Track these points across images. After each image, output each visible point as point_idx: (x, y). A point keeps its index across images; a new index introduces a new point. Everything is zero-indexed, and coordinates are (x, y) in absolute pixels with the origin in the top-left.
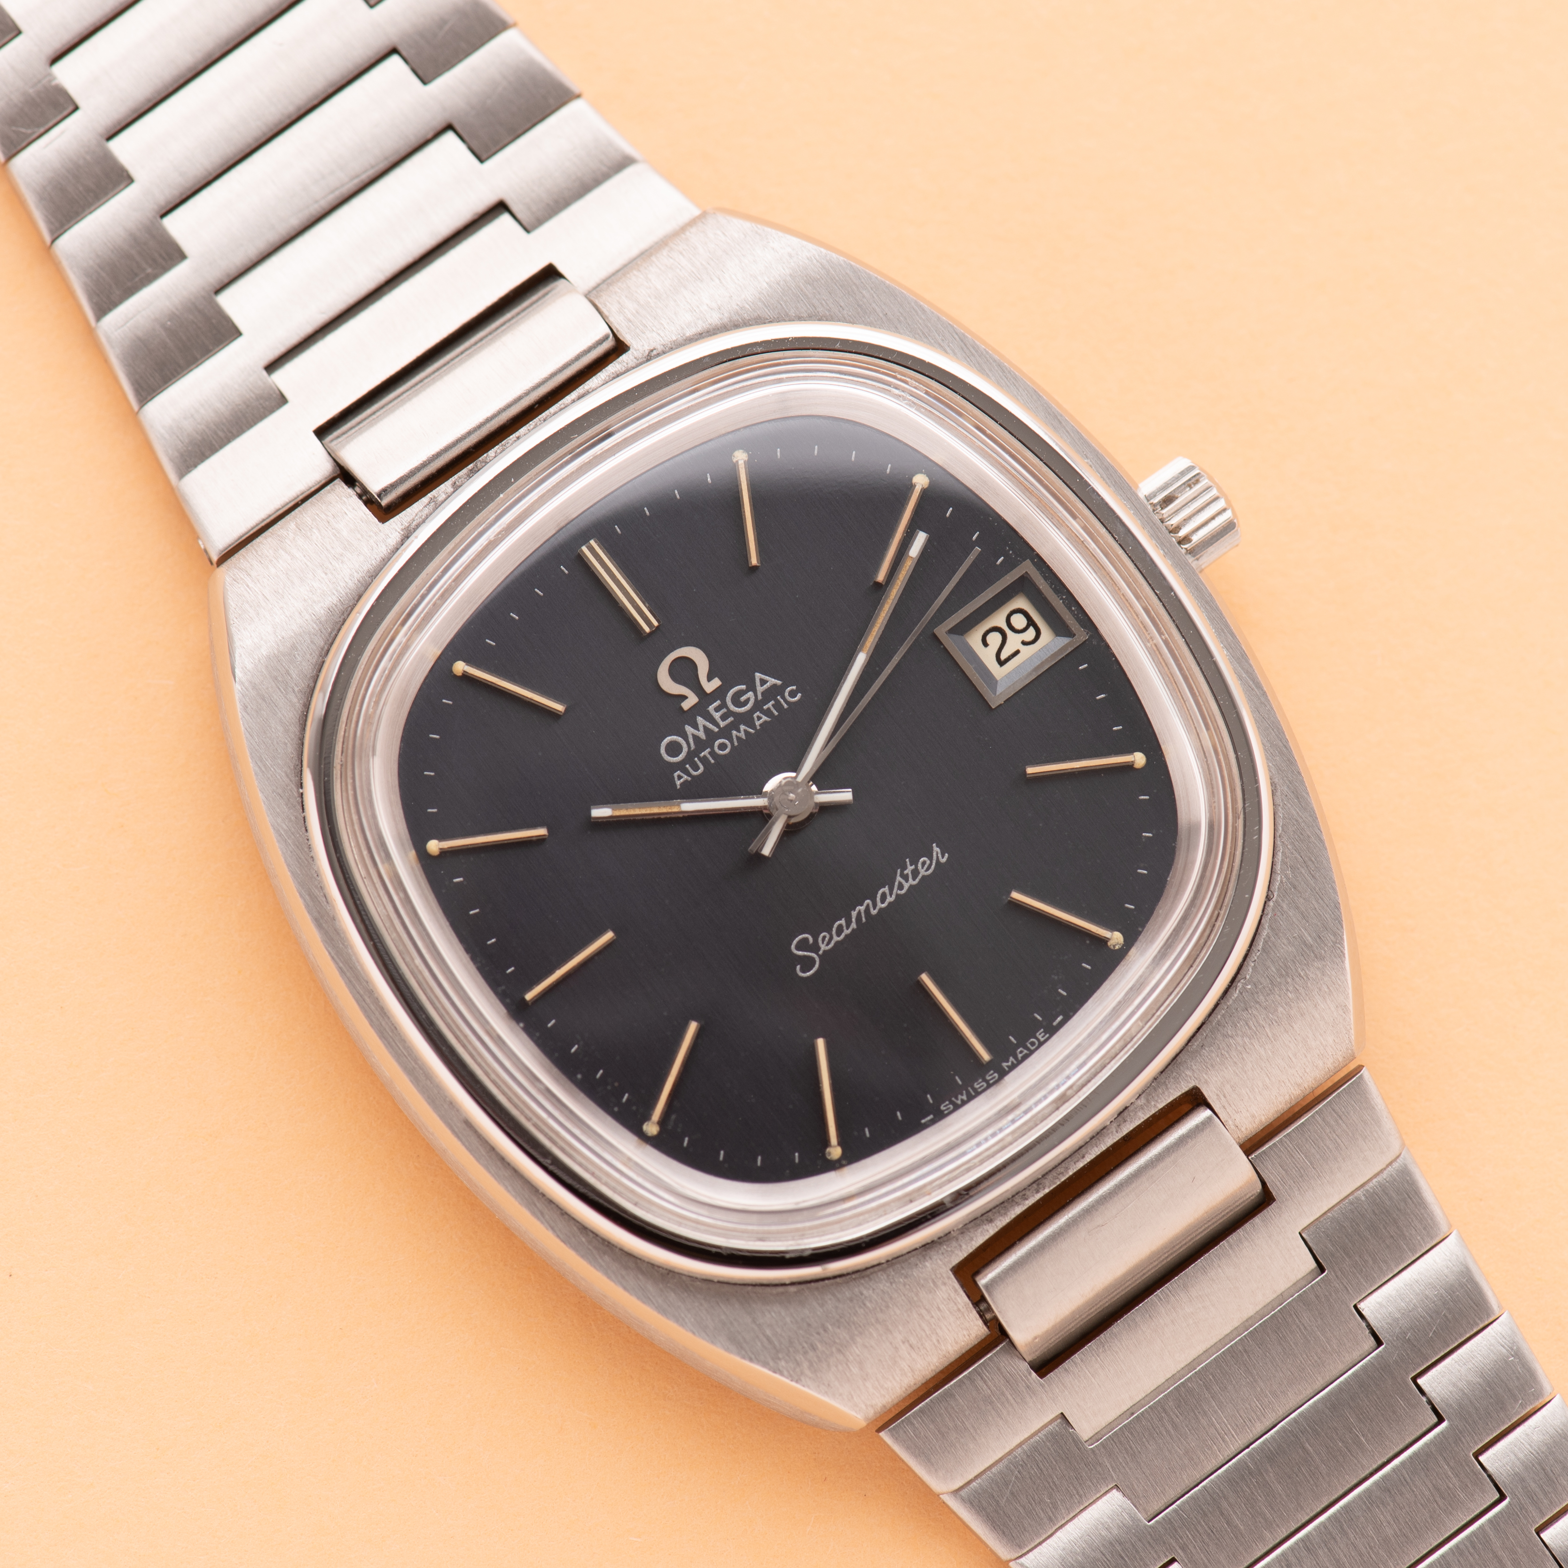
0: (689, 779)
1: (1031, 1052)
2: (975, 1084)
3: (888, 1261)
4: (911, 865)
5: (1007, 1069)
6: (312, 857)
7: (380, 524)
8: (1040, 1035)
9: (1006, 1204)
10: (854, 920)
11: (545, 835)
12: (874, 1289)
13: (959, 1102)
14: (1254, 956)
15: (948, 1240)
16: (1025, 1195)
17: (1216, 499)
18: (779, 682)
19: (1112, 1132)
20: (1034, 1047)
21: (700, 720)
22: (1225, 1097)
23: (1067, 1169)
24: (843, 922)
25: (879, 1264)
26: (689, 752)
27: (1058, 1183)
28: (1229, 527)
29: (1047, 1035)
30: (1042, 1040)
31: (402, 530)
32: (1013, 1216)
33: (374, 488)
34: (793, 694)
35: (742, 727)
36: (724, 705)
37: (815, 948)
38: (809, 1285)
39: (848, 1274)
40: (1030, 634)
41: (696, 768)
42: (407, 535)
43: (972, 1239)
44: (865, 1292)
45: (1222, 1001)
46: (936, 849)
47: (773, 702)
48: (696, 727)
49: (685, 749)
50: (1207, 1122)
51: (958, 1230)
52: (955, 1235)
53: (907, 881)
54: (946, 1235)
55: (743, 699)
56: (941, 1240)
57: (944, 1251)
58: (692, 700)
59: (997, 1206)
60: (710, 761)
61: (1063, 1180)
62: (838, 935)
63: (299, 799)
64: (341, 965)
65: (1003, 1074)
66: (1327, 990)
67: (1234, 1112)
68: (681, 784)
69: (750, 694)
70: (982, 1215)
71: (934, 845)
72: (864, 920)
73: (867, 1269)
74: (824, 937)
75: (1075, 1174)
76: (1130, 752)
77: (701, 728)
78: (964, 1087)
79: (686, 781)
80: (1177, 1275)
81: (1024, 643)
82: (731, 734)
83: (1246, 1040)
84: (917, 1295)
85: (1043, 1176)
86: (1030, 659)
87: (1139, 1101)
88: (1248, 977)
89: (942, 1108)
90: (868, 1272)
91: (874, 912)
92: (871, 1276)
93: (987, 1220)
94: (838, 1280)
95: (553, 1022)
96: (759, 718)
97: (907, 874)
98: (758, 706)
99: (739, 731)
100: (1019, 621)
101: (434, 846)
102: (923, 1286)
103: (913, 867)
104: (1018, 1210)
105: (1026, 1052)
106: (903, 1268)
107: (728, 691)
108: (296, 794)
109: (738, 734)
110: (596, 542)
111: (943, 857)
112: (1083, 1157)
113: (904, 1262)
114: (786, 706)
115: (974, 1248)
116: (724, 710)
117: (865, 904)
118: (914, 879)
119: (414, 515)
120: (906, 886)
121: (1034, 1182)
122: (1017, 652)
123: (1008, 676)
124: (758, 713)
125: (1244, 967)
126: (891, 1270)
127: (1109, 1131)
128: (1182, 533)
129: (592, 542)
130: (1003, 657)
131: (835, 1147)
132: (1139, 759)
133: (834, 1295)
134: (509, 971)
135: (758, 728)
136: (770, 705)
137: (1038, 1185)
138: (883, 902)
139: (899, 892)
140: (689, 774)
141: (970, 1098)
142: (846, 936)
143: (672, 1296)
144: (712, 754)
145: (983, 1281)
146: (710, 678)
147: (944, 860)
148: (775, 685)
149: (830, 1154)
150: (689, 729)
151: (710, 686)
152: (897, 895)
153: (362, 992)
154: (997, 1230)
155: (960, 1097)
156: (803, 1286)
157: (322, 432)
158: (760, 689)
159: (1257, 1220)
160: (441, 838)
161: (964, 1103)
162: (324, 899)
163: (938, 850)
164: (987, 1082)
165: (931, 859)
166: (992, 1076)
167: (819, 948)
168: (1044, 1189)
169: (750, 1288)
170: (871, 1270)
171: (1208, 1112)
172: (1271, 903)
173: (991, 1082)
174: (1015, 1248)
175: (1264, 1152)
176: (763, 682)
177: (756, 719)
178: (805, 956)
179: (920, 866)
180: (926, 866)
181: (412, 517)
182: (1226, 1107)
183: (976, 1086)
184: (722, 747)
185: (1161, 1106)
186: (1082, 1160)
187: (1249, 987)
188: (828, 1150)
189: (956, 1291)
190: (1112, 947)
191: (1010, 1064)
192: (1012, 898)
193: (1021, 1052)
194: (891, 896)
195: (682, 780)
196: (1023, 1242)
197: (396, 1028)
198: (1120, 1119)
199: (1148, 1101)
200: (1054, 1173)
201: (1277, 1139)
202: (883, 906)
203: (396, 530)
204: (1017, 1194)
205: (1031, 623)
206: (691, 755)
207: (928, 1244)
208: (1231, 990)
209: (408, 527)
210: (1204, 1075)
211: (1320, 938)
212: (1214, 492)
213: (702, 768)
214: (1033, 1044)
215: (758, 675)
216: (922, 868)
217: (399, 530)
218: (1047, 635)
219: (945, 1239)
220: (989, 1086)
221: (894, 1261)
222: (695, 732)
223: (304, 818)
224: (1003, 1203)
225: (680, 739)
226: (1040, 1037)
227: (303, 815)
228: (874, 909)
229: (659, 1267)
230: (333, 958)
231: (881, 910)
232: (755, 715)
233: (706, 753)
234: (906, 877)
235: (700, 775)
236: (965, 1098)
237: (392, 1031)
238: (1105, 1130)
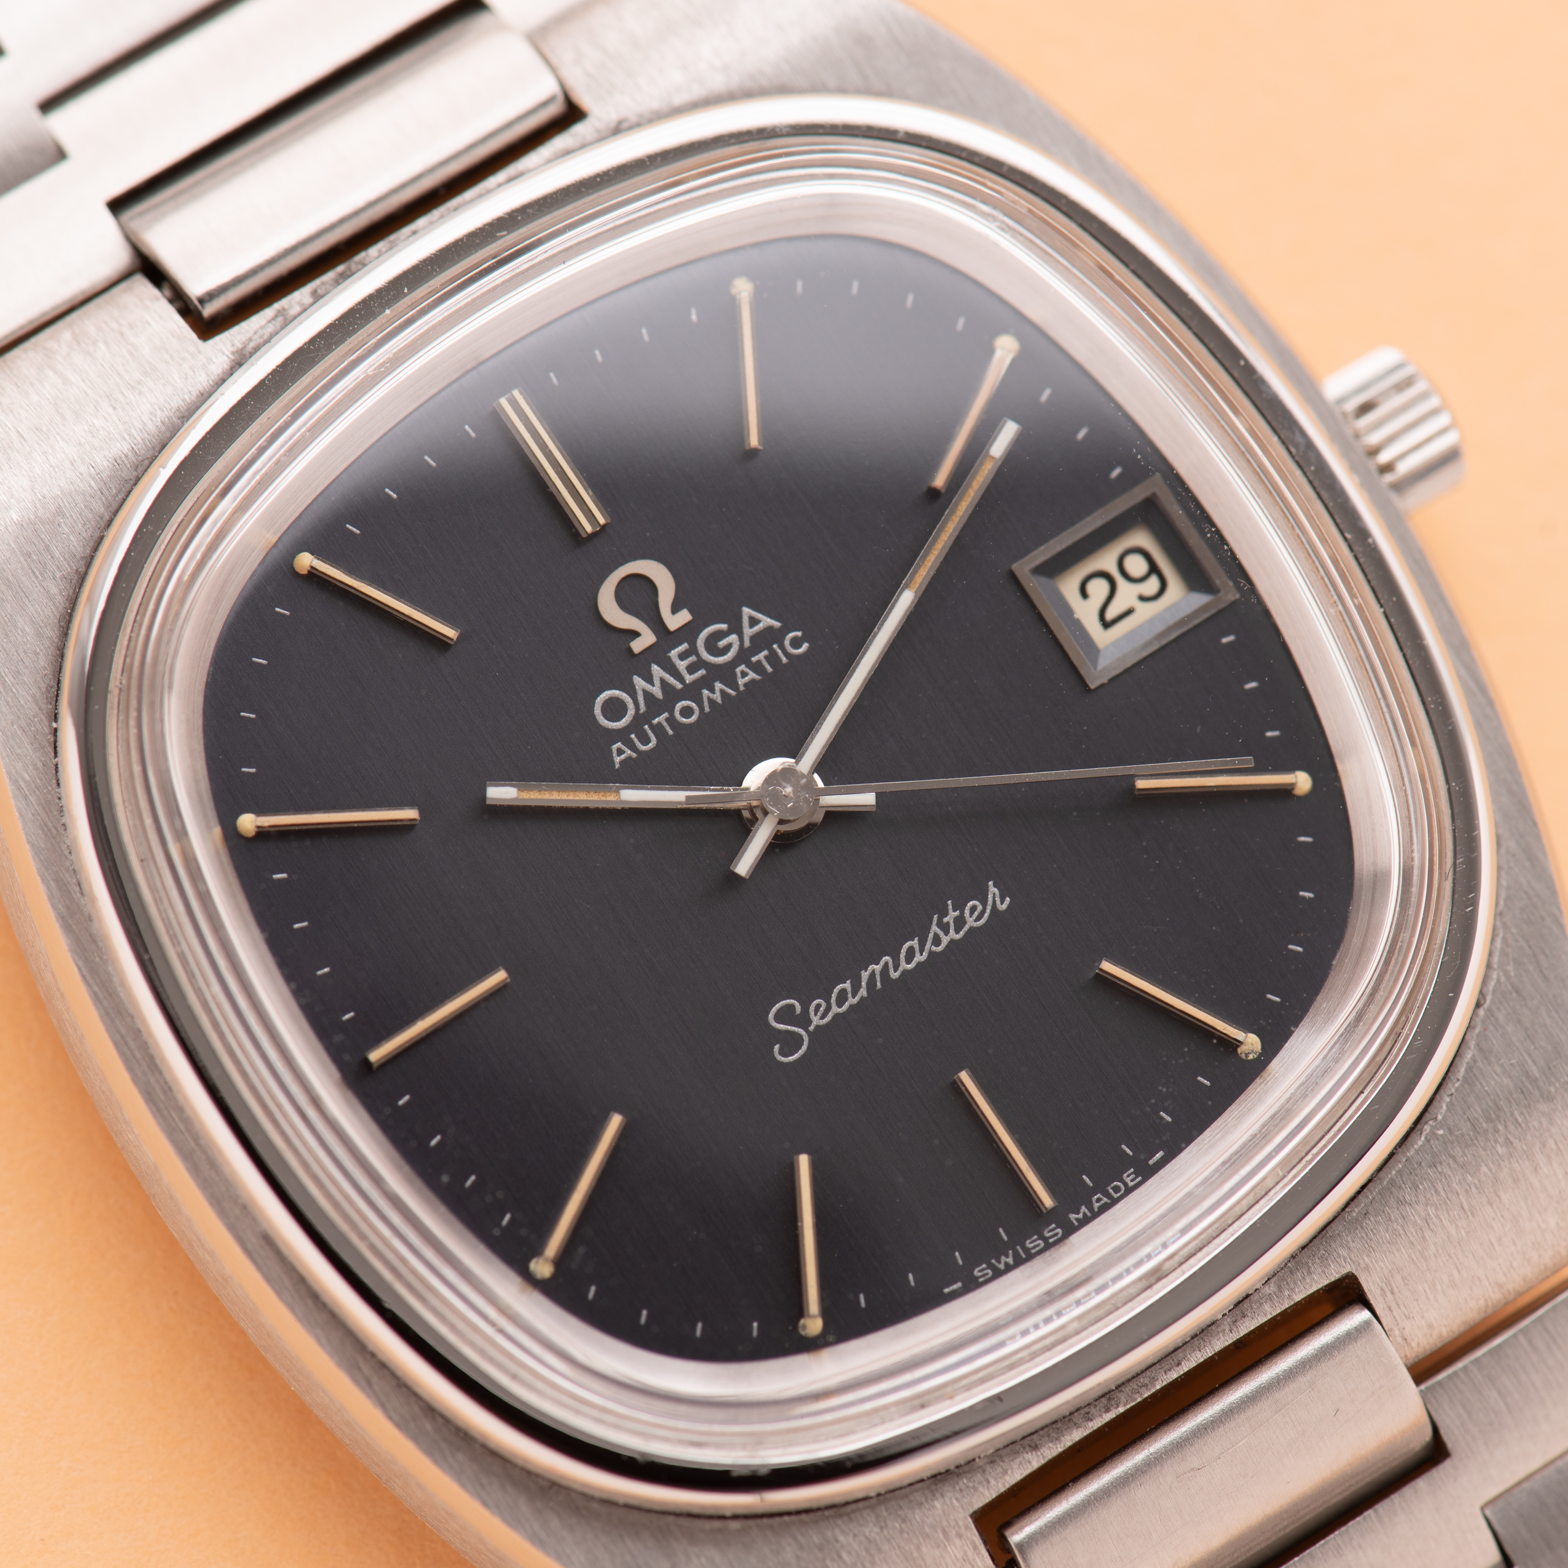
0: (634, 755)
1: (1114, 1202)
2: (1028, 1242)
3: (879, 1495)
4: (954, 911)
5: (1076, 1224)
6: (64, 825)
7: (199, 342)
8: (1129, 1178)
9: (1059, 1425)
10: (864, 984)
11: (414, 820)
12: (855, 1535)
13: (1002, 1266)
14: (1452, 1087)
15: (969, 1472)
16: (1088, 1413)
17: (1434, 412)
18: (777, 624)
19: (1224, 1330)
20: (1119, 1194)
21: (657, 671)
22: (1392, 1293)
23: (1154, 1380)
24: (847, 985)
25: (866, 1499)
26: (637, 716)
27: (1139, 1400)
28: (1450, 457)
29: (1140, 1178)
30: (1131, 1184)
31: (233, 353)
32: (1069, 1444)
33: (195, 288)
34: (796, 643)
35: (718, 686)
36: (693, 650)
37: (804, 1021)
38: (759, 1521)
39: (818, 1509)
40: (1152, 586)
41: (646, 740)
42: (240, 361)
43: (1005, 1472)
44: (841, 1538)
45: (1400, 1150)
46: (993, 890)
47: (765, 652)
48: (649, 679)
49: (631, 712)
50: (1363, 1328)
51: (986, 1456)
52: (980, 1464)
53: (947, 933)
54: (969, 1463)
55: (722, 643)
56: (961, 1470)
57: (963, 1487)
58: (646, 639)
59: (1046, 1426)
60: (666, 732)
61: (1146, 1395)
62: (840, 1004)
63: (51, 738)
64: (96, 988)
65: (1070, 1230)
66: (1554, 1146)
67: (1403, 1317)
68: (621, 762)
69: (733, 638)
70: (1024, 1438)
71: (991, 883)
72: (879, 985)
73: (847, 1503)
74: (818, 1006)
75: (1162, 1389)
76: (1290, 768)
77: (657, 682)
78: (1011, 1245)
79: (629, 758)
80: (1297, 1554)
81: (1143, 598)
82: (701, 694)
83: (1431, 1211)
84: (918, 1548)
85: (1118, 1387)
86: (1151, 621)
87: (1267, 1288)
88: (1440, 1117)
89: (976, 1273)
90: (849, 1508)
91: (894, 975)
92: (853, 1516)
93: (1030, 1446)
94: (804, 1517)
95: (407, 1098)
96: (744, 674)
97: (948, 923)
98: (743, 656)
99: (712, 691)
100: (1136, 565)
101: (248, 822)
102: (928, 1536)
103: (957, 913)
104: (1076, 1435)
105: (1105, 1200)
106: (901, 1507)
107: (701, 631)
108: (46, 730)
109: (711, 695)
110: (521, 393)
111: (1002, 903)
112: (1179, 1364)
113: (902, 1498)
114: (784, 660)
115: (1008, 1486)
116: (692, 659)
117: (882, 963)
118: (957, 932)
119: (252, 332)
120: (945, 940)
121: (1103, 1396)
122: (1129, 612)
123: (1116, 643)
124: (743, 667)
125: (1435, 1103)
126: (883, 1508)
127: (1219, 1329)
128: (1384, 457)
129: (516, 393)
130: (1110, 615)
131: (814, 1317)
132: (1302, 781)
133: (795, 1539)
134: (347, 1017)
135: (742, 688)
136: (761, 656)
137: (1109, 1400)
138: (909, 960)
139: (934, 948)
140: (633, 748)
141: (1019, 1262)
142: (851, 1006)
143: (555, 1522)
144: (671, 720)
145: (1016, 1537)
146: (675, 609)
147: (1004, 907)
148: (770, 629)
149: (804, 1327)
150: (639, 682)
151: (675, 621)
152: (931, 953)
153: (123, 1031)
154: (1043, 1462)
155: (1003, 1259)
156: (751, 1522)
157: (118, 205)
158: (748, 632)
159: (1421, 1483)
160: (260, 811)
161: (1009, 1268)
162: (77, 889)
163: (996, 891)
164: (1045, 1240)
165: (984, 903)
166: (1052, 1231)
167: (810, 1022)
168: (1118, 1407)
169: (671, 1519)
170: (854, 1506)
171: (1366, 1314)
172: (1481, 1012)
173: (1051, 1240)
174: (1067, 1492)
175: (1440, 1383)
176: (753, 622)
177: (739, 675)
178: (788, 1032)
179: (967, 912)
180: (976, 914)
181: (248, 336)
182: (1393, 1308)
183: (1029, 1245)
184: (687, 712)
185: (1298, 1297)
186: (1176, 1369)
187: (1441, 1132)
188: (802, 1321)
189: (975, 1548)
190: (1243, 1056)
191: (1081, 1216)
192: (1101, 970)
193: (1099, 1200)
194: (921, 955)
195: (623, 757)
196: (1079, 1485)
197: (170, 1089)
198: (1237, 1312)
199: (1280, 1289)
200: (1134, 1385)
201: (1459, 1365)
202: (909, 967)
203: (223, 353)
204: (1077, 1410)
205: (1154, 568)
206: (639, 720)
207: (940, 1474)
208: (1413, 1135)
209: (242, 350)
210: (1365, 1258)
211: (1549, 1068)
212: (1433, 402)
213: (654, 741)
214: (1117, 1189)
215: (746, 611)
216: (971, 916)
217: (228, 353)
218: (1176, 590)
219: (966, 1468)
220: (1048, 1246)
221: (888, 1496)
222: (648, 687)
223: (56, 766)
224: (1056, 1422)
225: (624, 696)
226: (1128, 1180)
227: (54, 761)
228: (895, 971)
229: (538, 1476)
230: (84, 977)
231: (905, 972)
232: (738, 670)
233: (661, 719)
234: (945, 928)
235: (651, 750)
236: (1010, 1260)
237: (165, 1093)
238: (1213, 1327)
